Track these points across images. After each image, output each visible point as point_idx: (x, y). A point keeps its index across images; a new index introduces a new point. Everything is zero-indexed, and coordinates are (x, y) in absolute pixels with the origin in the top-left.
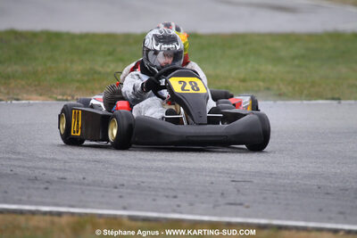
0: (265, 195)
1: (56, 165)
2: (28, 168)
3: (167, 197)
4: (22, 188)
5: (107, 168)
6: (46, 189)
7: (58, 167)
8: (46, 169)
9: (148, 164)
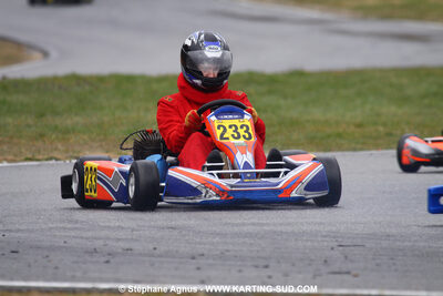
0: (378, 261)
1: (121, 234)
2: (87, 239)
3: (256, 267)
4: (77, 262)
5: (184, 236)
6: (107, 262)
7: (124, 237)
8: (108, 239)
9: (236, 229)
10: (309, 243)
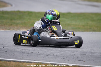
2: (23, 49)
6: (28, 55)
7: (31, 49)
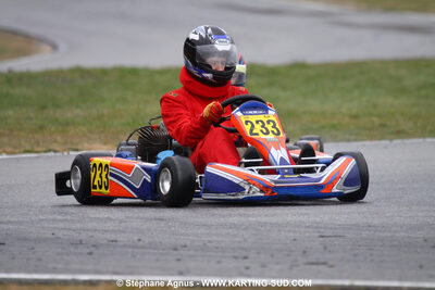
10: (292, 234)
